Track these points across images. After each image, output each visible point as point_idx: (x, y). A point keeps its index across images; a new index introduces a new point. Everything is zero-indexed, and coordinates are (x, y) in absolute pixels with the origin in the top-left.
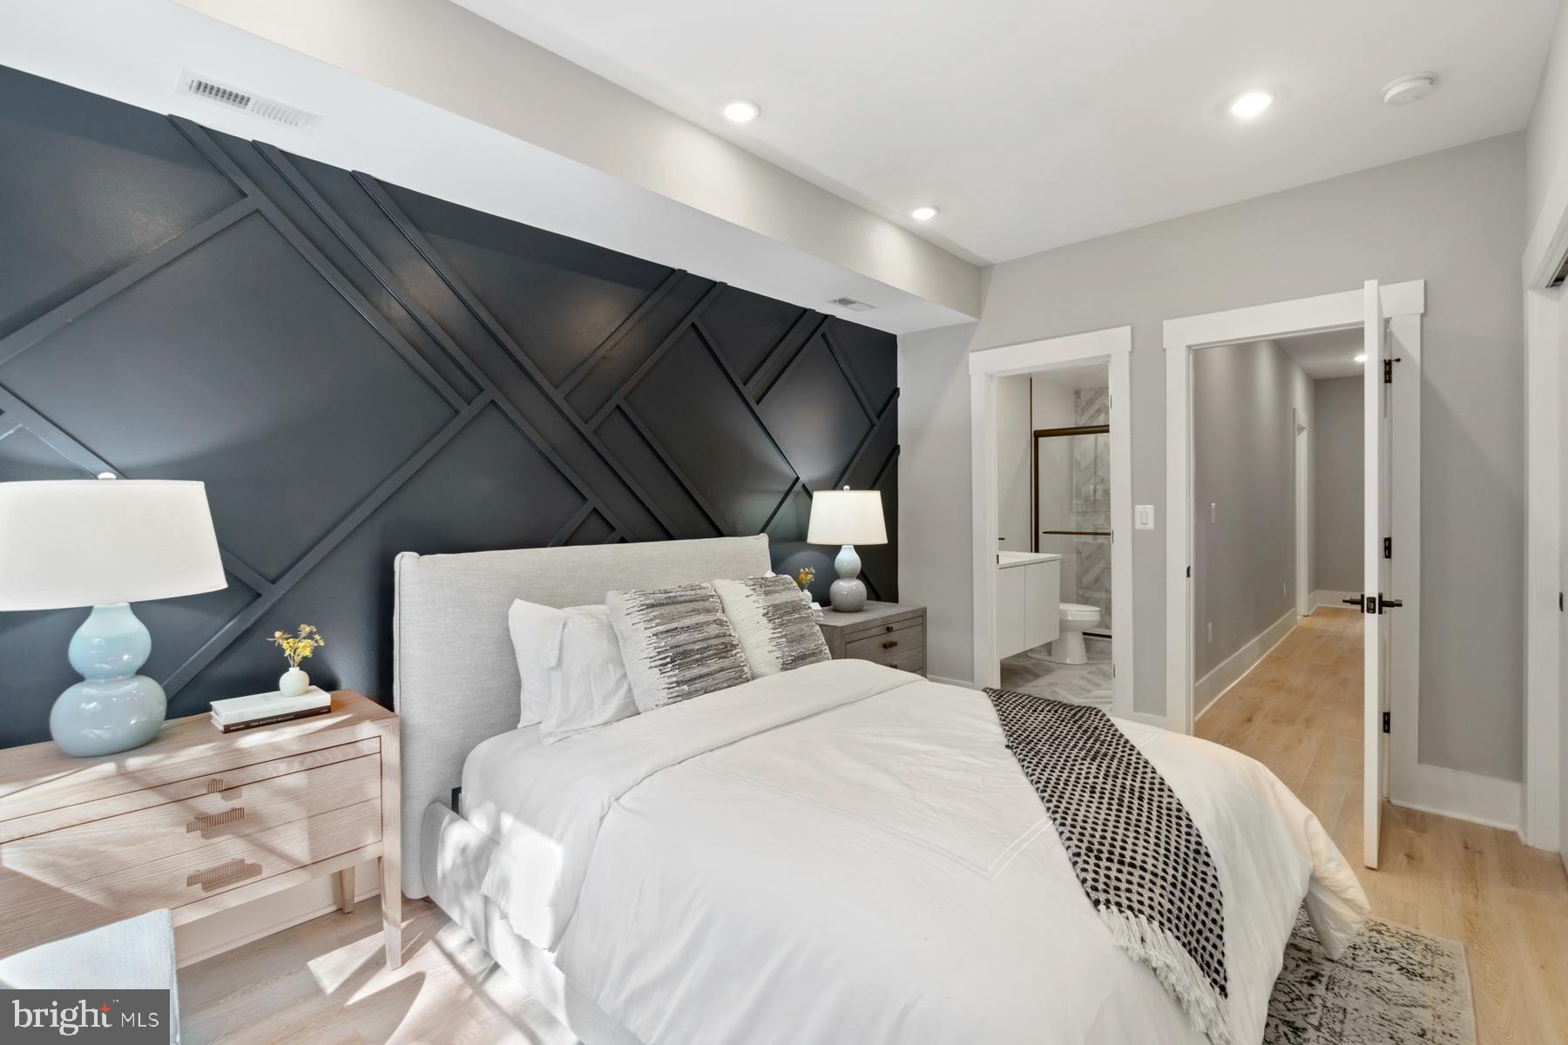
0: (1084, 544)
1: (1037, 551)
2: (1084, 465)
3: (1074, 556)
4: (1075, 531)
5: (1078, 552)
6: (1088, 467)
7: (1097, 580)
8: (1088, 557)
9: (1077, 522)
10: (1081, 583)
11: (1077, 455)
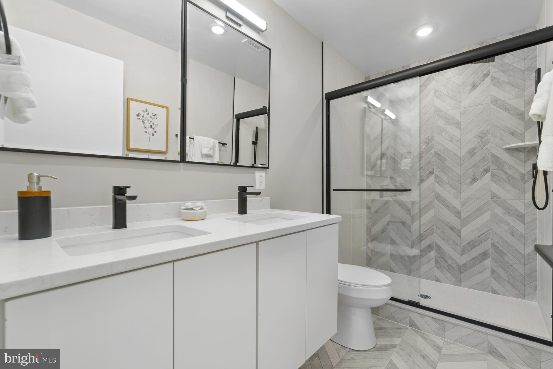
0: (373, 201)
1: (328, 212)
2: (372, 138)
3: (365, 211)
4: (365, 188)
5: (368, 208)
6: (376, 138)
7: (383, 231)
8: (376, 212)
9: (367, 182)
10: (370, 232)
11: (367, 129)
